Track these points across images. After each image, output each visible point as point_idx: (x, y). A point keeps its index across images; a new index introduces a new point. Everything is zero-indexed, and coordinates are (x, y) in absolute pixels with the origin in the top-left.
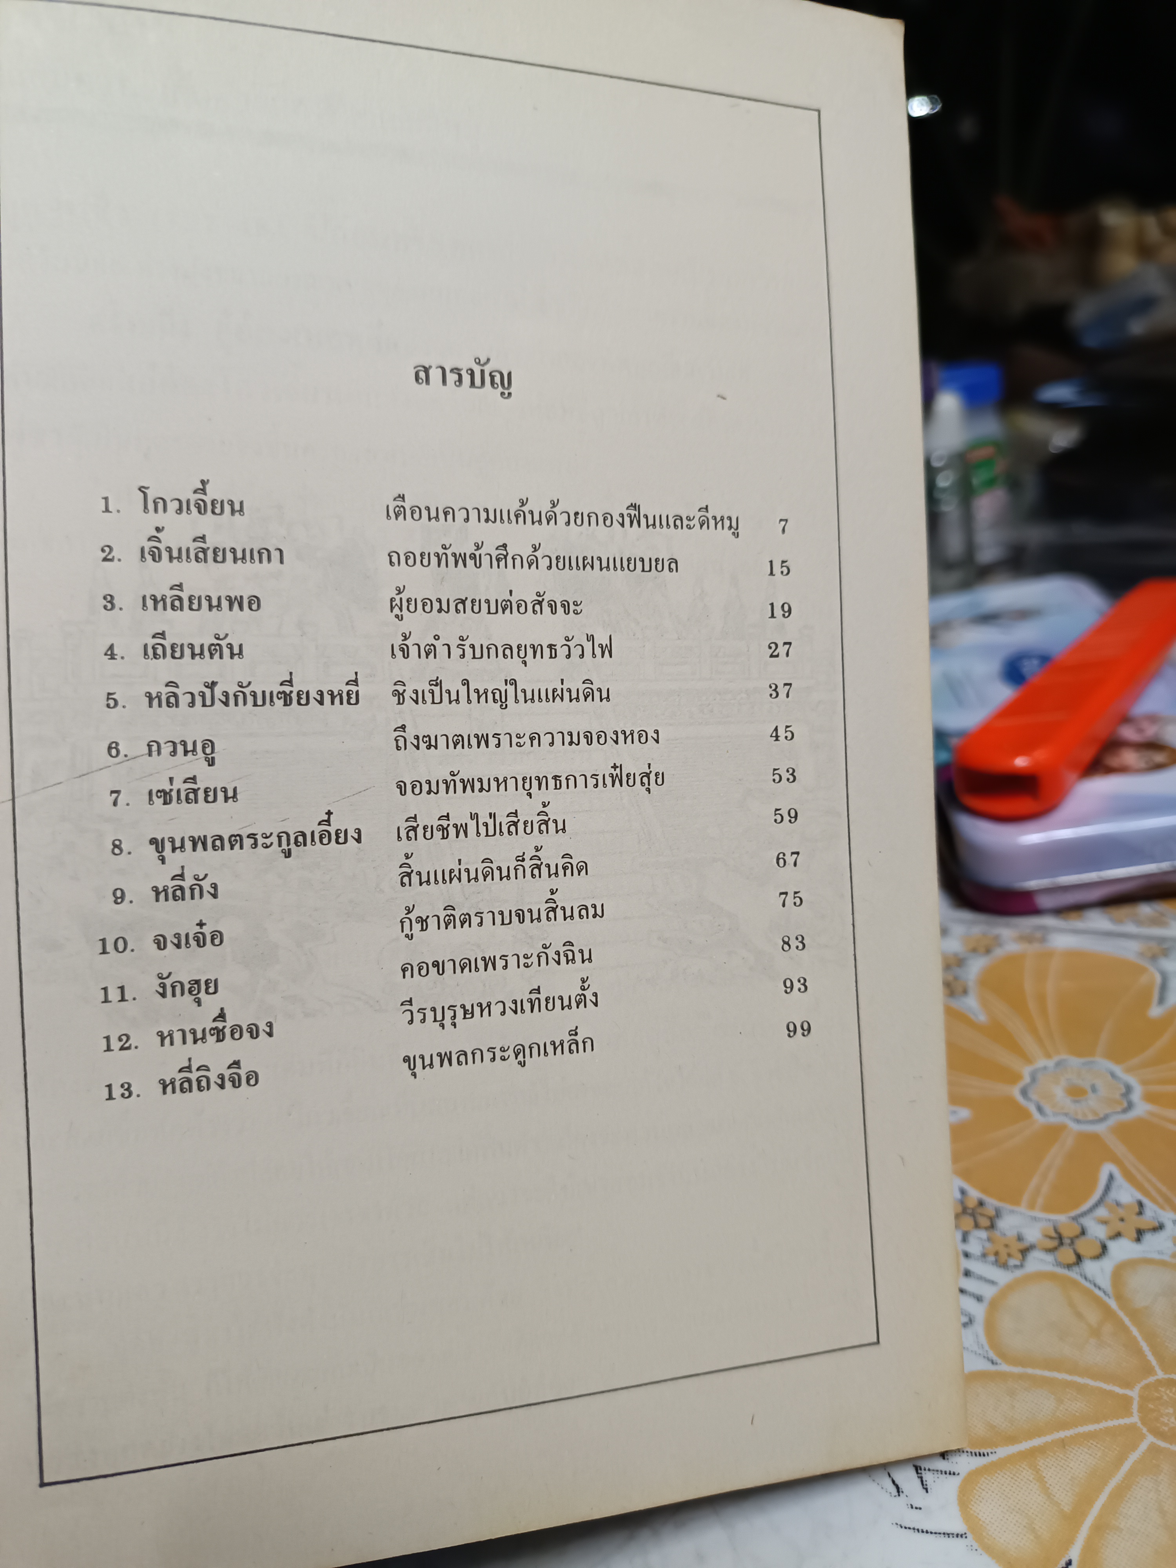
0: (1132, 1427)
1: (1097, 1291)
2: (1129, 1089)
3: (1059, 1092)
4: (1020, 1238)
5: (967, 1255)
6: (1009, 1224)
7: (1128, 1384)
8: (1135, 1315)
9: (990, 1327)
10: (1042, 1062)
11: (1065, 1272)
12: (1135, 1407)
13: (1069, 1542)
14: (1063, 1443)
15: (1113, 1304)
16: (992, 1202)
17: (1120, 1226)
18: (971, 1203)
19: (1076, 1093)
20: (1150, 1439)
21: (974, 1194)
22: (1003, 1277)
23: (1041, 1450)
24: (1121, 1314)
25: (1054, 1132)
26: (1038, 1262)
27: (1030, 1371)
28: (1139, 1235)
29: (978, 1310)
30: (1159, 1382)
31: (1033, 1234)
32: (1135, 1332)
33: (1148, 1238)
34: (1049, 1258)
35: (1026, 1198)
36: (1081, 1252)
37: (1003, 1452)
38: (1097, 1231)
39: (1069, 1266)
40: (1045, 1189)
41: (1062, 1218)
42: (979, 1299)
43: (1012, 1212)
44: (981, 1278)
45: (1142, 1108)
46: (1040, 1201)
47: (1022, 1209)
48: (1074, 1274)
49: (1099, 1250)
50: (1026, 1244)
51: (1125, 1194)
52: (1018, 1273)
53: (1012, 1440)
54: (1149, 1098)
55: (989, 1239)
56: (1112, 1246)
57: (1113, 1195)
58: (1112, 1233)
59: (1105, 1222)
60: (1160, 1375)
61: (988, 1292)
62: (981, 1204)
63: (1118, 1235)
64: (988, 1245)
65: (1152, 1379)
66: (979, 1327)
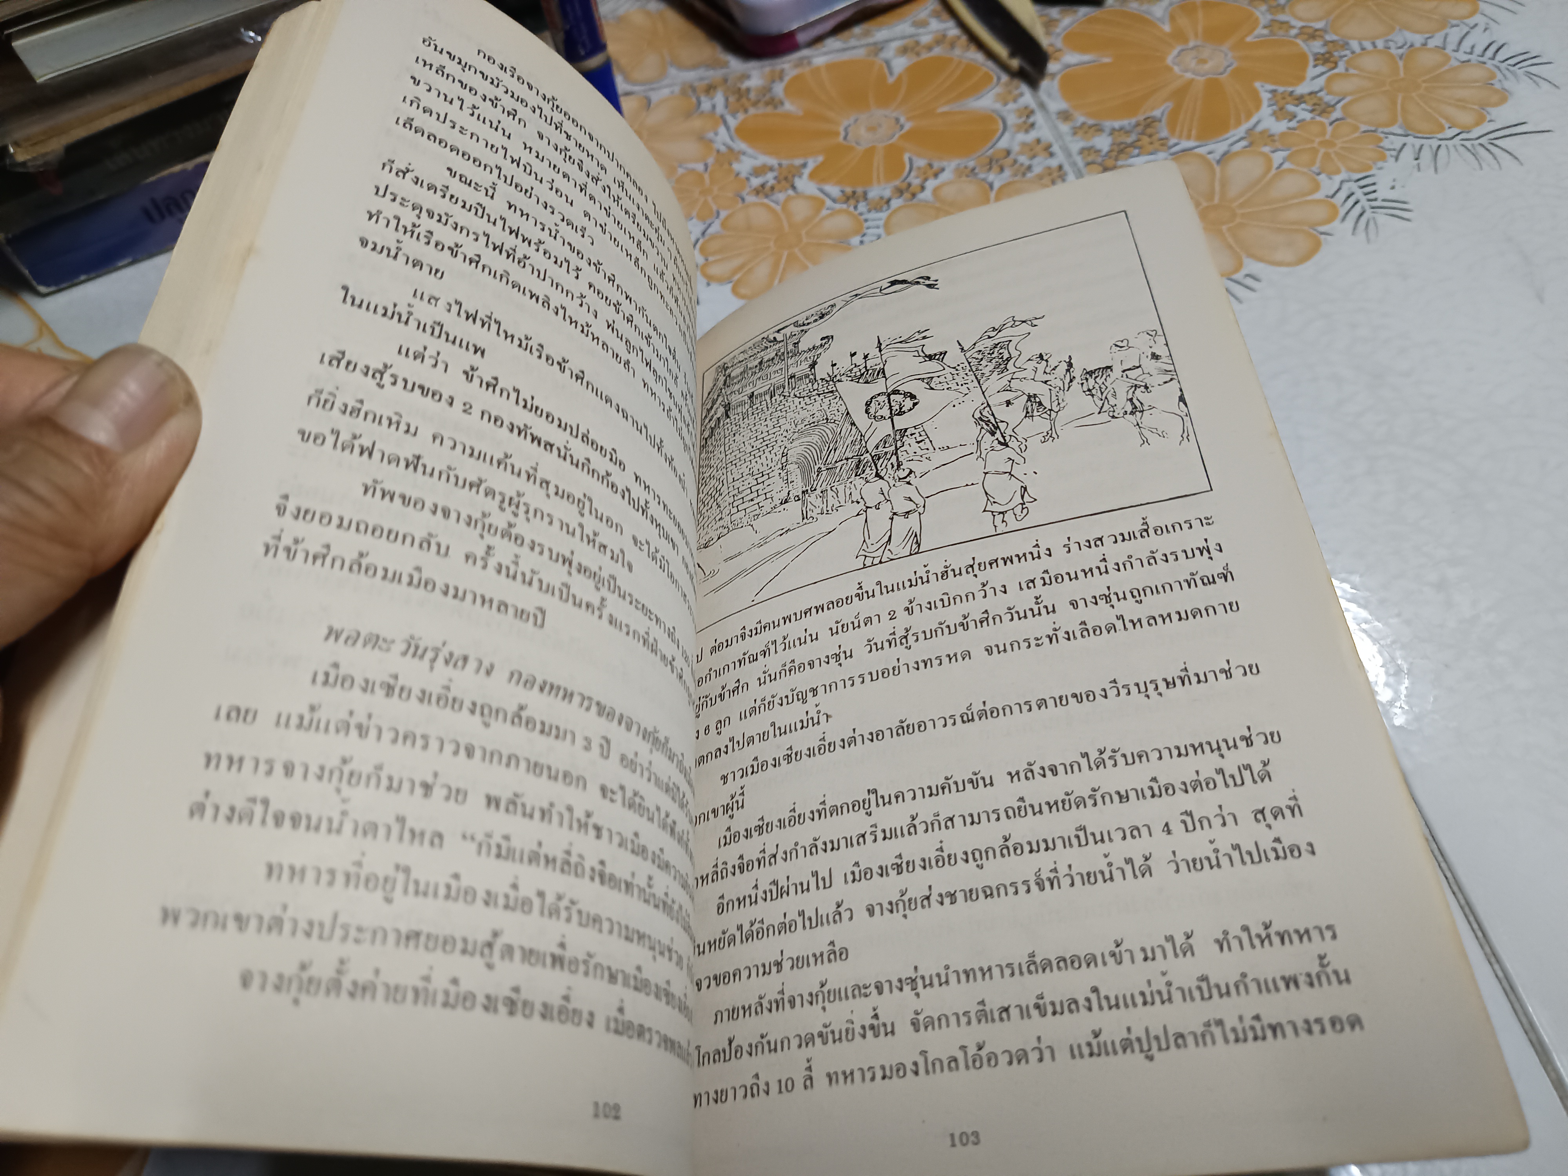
1: (928, 203)
2: (897, 120)
3: (862, 131)
4: (882, 198)
5: (861, 214)
6: (873, 194)
10: (846, 123)
11: (910, 203)
15: (937, 204)
16: (860, 190)
17: (925, 176)
18: (850, 194)
19: (872, 129)
21: (849, 190)
22: (883, 215)
25: (871, 151)
26: (896, 203)
28: (936, 175)
29: (881, 231)
31: (887, 193)
33: (940, 175)
34: (900, 199)
35: (875, 181)
36: (914, 191)
38: (916, 182)
39: (911, 200)
40: (882, 175)
41: (896, 183)
42: (878, 227)
43: (872, 190)
44: (874, 220)
45: (908, 126)
46: (882, 180)
47: (876, 186)
48: (915, 201)
49: (920, 189)
50: (886, 200)
51: (920, 163)
52: (889, 211)
54: (908, 119)
55: (867, 204)
56: (926, 184)
57: (915, 165)
58: (923, 180)
59: (917, 177)
61: (881, 223)
62: (854, 193)
63: (926, 180)
64: (868, 207)
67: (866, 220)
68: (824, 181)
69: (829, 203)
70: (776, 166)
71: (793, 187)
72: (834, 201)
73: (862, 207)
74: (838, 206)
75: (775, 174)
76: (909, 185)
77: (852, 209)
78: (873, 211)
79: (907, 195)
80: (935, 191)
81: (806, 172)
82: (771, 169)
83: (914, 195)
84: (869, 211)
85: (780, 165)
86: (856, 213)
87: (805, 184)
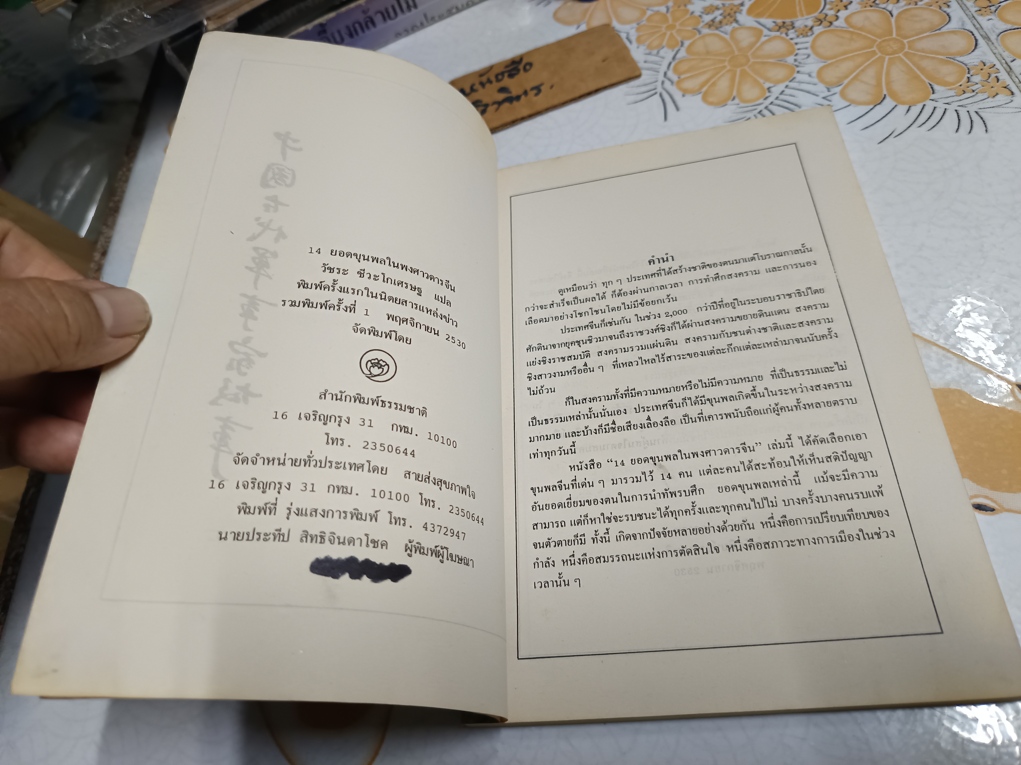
67: (796, 44)
68: (760, 15)
69: (766, 32)
70: (721, 6)
71: (736, 21)
72: (769, 30)
73: (792, 34)
74: (773, 34)
75: (720, 12)
76: (826, 15)
77: (784, 35)
78: (801, 36)
79: (825, 23)
80: (847, 20)
81: (745, 9)
82: (717, 8)
83: (831, 23)
84: (798, 36)
85: (723, 5)
86: (788, 38)
87: (744, 18)
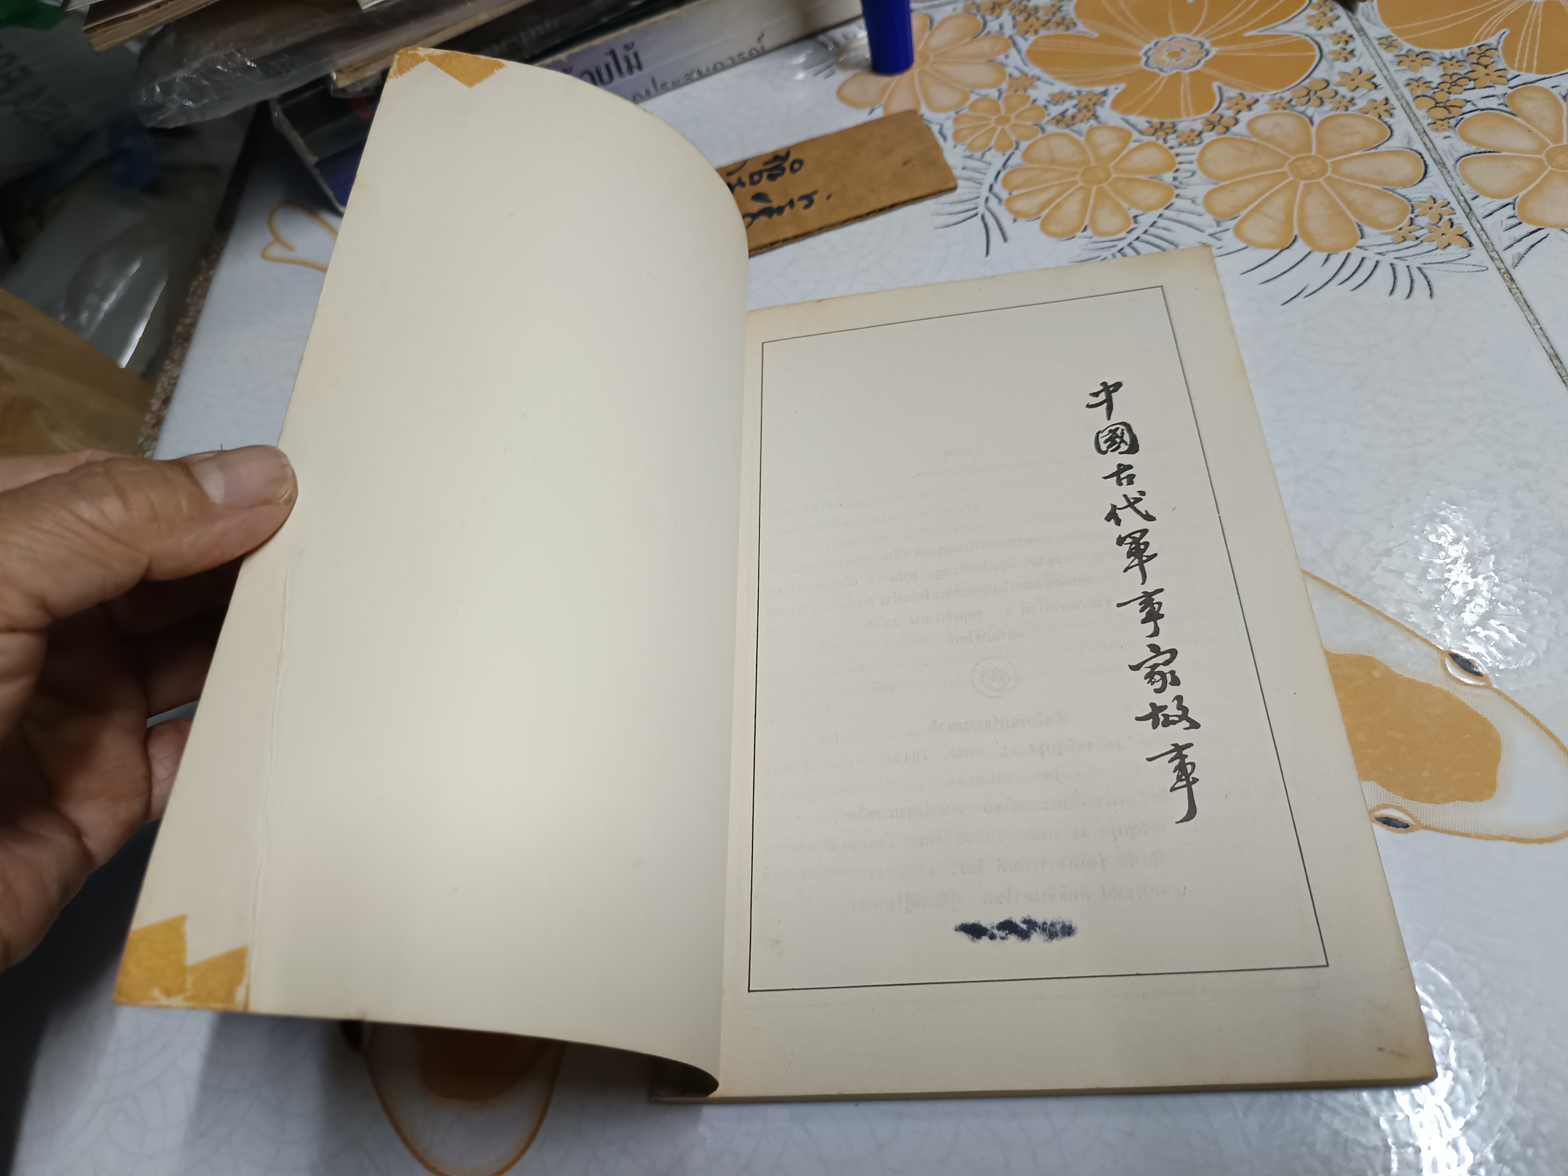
0: (1292, 182)
1: (1244, 138)
2: (1201, 45)
3: (1165, 57)
4: (1192, 131)
5: (1171, 148)
6: (1184, 126)
7: (1282, 166)
8: (1269, 139)
9: (1205, 171)
10: (1146, 47)
11: (1224, 136)
12: (1289, 173)
13: (1292, 230)
14: (1267, 199)
15: (1254, 140)
16: (1168, 122)
17: (1238, 107)
18: (1158, 126)
19: (1174, 55)
20: (1302, 183)
21: (1156, 121)
22: (1197, 149)
23: (1260, 205)
24: (1261, 142)
25: (1176, 78)
26: (1208, 137)
27: (1235, 180)
28: (1249, 107)
29: (1194, 167)
30: (1294, 161)
31: (1198, 126)
32: (1271, 146)
33: (1254, 107)
34: (1213, 133)
35: (1183, 111)
36: (1227, 124)
37: (1243, 213)
38: (1228, 114)
39: (1225, 133)
40: (1190, 105)
41: (1207, 114)
42: (1191, 162)
43: (1181, 122)
44: (1186, 154)
45: (1214, 51)
46: (1191, 111)
47: (1184, 118)
48: (1228, 135)
49: (1234, 122)
50: (1197, 133)
51: (1231, 93)
52: (1202, 145)
53: (1245, 207)
54: (1214, 44)
55: (1178, 137)
56: (1240, 116)
57: (1226, 95)
58: (1237, 111)
59: (1229, 108)
60: (1293, 158)
61: (1194, 158)
62: (1162, 124)
63: (1239, 112)
64: (1179, 140)
65: (1289, 162)
66: (1199, 174)
67: (1177, 155)
68: (1129, 110)
69: (1136, 135)
70: (1075, 93)
71: (1095, 116)
72: (1141, 132)
73: (1172, 140)
74: (1146, 139)
75: (1074, 102)
76: (1222, 117)
77: (1161, 142)
78: (1185, 145)
79: (1219, 128)
80: (1250, 124)
81: (1109, 100)
82: (1070, 97)
83: (1227, 129)
84: (1180, 145)
85: (1079, 92)
86: (1167, 146)
87: (1106, 112)
